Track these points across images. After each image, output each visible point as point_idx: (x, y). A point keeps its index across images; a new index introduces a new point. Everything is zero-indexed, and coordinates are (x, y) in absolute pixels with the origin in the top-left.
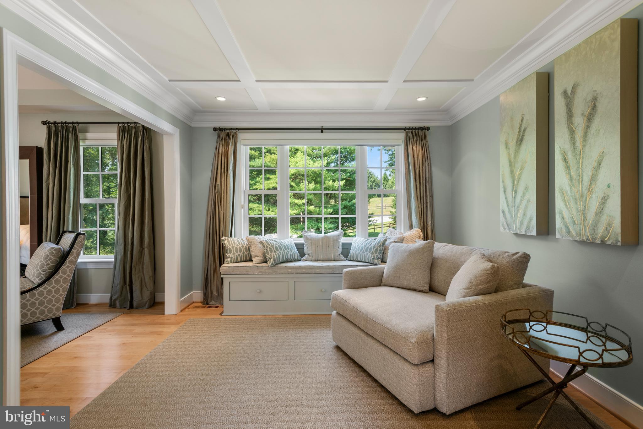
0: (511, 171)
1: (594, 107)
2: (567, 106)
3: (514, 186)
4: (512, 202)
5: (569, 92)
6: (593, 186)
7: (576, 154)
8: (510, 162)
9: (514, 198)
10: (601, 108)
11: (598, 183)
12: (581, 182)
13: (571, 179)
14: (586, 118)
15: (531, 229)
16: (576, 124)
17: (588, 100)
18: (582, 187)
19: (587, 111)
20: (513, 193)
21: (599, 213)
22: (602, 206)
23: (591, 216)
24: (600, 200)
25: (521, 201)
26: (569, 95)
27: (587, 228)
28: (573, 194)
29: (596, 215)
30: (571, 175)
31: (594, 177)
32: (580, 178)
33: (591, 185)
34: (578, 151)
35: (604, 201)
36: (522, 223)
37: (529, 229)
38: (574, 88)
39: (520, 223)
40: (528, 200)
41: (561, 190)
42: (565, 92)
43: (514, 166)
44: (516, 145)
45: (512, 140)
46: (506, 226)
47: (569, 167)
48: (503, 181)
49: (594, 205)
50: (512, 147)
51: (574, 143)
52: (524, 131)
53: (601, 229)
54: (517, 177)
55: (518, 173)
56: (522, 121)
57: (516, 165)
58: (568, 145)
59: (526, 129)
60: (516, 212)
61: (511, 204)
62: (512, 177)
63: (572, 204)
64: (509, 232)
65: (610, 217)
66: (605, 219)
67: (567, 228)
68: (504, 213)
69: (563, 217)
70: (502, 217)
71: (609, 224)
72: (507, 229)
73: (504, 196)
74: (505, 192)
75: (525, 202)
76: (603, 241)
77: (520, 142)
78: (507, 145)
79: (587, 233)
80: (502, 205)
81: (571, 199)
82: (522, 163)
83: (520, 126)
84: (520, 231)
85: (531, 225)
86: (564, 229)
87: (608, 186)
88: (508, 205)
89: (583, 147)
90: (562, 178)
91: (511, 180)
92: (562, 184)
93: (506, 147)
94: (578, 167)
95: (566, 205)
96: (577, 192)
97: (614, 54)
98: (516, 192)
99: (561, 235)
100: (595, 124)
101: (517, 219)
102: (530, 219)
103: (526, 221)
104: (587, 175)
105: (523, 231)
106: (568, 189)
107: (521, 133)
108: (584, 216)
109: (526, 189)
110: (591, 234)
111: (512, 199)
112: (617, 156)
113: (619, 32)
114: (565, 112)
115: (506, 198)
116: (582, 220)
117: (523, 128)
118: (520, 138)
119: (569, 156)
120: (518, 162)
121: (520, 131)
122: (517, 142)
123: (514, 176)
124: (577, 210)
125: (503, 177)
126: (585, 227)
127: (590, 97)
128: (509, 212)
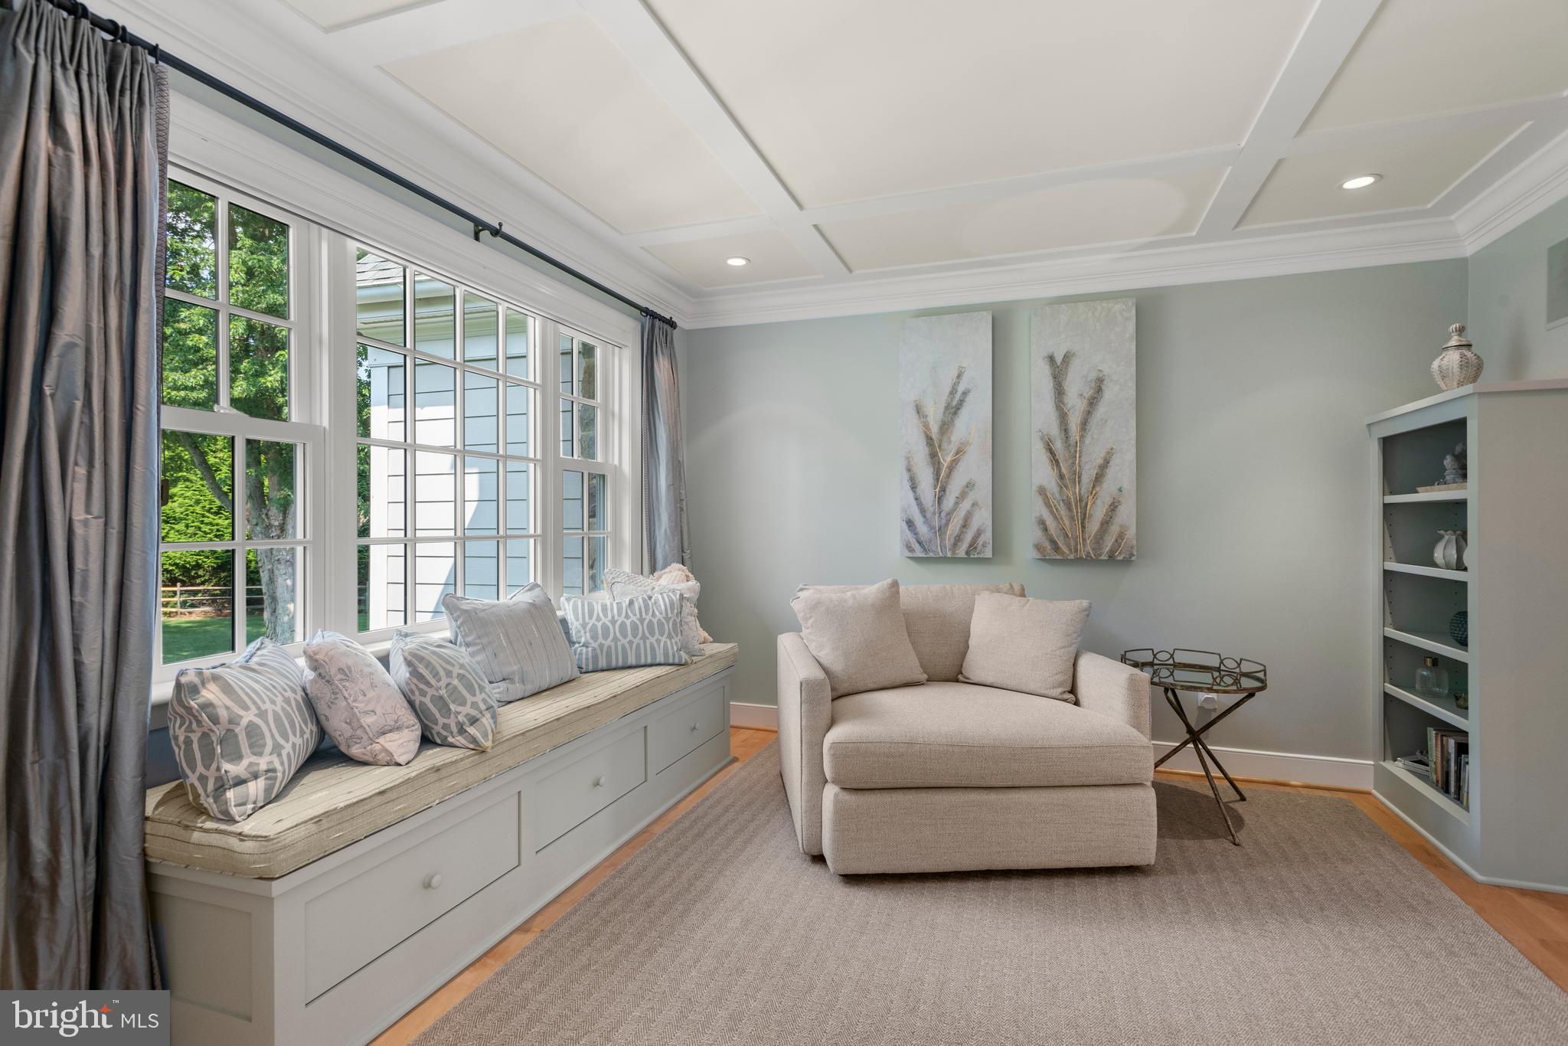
0: (931, 454)
1: (1100, 391)
2: (1055, 378)
3: (938, 479)
4: (933, 506)
5: (1059, 360)
6: (1098, 489)
7: (1069, 445)
8: (929, 440)
9: (939, 498)
10: (1108, 394)
11: (1105, 485)
12: (1079, 482)
13: (1061, 477)
14: (1085, 402)
15: (979, 547)
16: (1069, 406)
17: (1089, 379)
18: (1080, 490)
19: (1088, 393)
20: (937, 490)
21: (1106, 523)
22: (1110, 513)
23: (1093, 527)
24: (1107, 506)
25: (957, 504)
26: (1059, 364)
27: (1088, 541)
28: (1065, 498)
29: (1102, 524)
30: (1060, 472)
31: (1099, 478)
32: (1076, 477)
33: (1094, 487)
34: (1072, 441)
35: (1114, 507)
36: (958, 540)
37: (976, 548)
38: (1067, 358)
39: (952, 540)
40: (973, 504)
41: (1042, 491)
42: (1051, 359)
43: (940, 446)
44: (944, 413)
45: (935, 403)
46: (916, 546)
47: (1057, 461)
48: (909, 470)
49: (1098, 513)
50: (935, 414)
51: (1065, 430)
52: (965, 394)
53: (1109, 543)
54: (946, 465)
55: (949, 459)
56: (959, 376)
57: (945, 445)
58: (1055, 431)
59: (969, 391)
60: (944, 521)
61: (931, 509)
62: (933, 464)
63: (1063, 511)
64: (924, 556)
65: (1121, 526)
66: (1114, 529)
67: (1053, 542)
68: (910, 523)
69: (1046, 529)
70: (902, 531)
71: (1121, 536)
72: (919, 553)
73: (911, 494)
74: (914, 488)
75: (966, 505)
76: (1111, 556)
77: (954, 410)
78: (919, 410)
79: (1089, 548)
80: (905, 510)
81: (1062, 504)
82: (961, 444)
83: (955, 384)
84: (954, 553)
85: (980, 541)
86: (1048, 545)
87: (1120, 490)
88: (923, 511)
89: (1082, 437)
90: (1043, 474)
91: (932, 469)
92: (1045, 484)
93: (918, 412)
94: (1074, 463)
95: (1052, 512)
96: (1070, 495)
97: (1127, 335)
98: (943, 490)
99: (1041, 553)
100: (1101, 410)
101: (945, 534)
102: (979, 533)
103: (968, 538)
104: (1088, 474)
105: (961, 553)
106: (1056, 490)
107: (958, 396)
108: (1083, 527)
109: (969, 486)
110: (1093, 549)
111: (934, 501)
112: (1130, 455)
113: (1134, 312)
114: (1052, 385)
115: (916, 499)
116: (1079, 532)
117: (961, 389)
118: (954, 403)
119: (1058, 446)
120: (950, 442)
121: (953, 392)
122: (947, 408)
123: (939, 462)
124: (1072, 518)
125: (909, 462)
126: (1084, 540)
127: (1093, 375)
128: (924, 522)
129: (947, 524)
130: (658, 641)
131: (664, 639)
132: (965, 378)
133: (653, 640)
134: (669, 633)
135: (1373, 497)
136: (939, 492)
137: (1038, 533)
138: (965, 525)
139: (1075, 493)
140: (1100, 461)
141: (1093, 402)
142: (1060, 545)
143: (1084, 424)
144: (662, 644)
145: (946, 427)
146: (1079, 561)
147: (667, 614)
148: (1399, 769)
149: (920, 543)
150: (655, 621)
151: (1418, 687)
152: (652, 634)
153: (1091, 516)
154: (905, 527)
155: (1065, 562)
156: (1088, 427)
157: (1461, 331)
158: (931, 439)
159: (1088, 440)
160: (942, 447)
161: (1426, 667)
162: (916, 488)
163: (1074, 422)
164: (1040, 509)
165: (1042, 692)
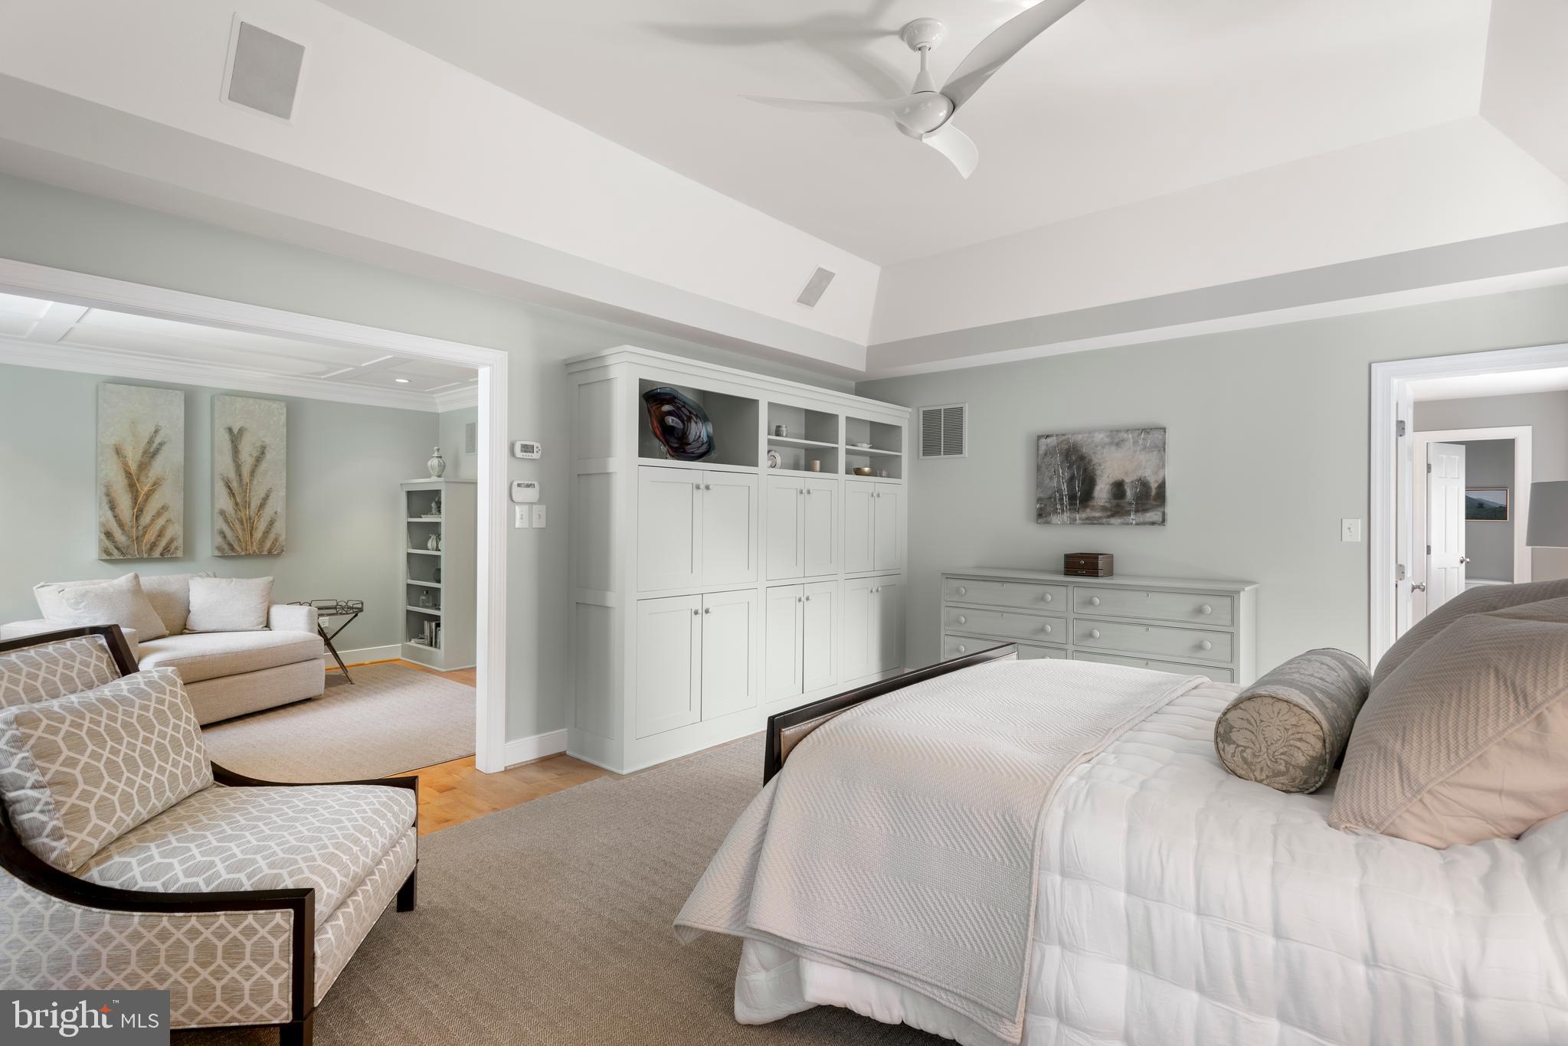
0: (129, 485)
1: (263, 453)
2: (232, 442)
3: (136, 503)
4: (131, 521)
5: (236, 431)
6: (261, 512)
7: (242, 485)
8: (128, 474)
9: (137, 517)
10: (269, 456)
11: (266, 510)
12: (249, 507)
13: (237, 504)
14: (253, 459)
15: (172, 550)
16: (242, 460)
17: (256, 445)
18: (249, 512)
19: (255, 454)
20: (135, 511)
21: (266, 533)
22: (269, 526)
23: (258, 535)
24: (267, 523)
25: (153, 520)
26: (236, 433)
27: (255, 544)
28: (239, 517)
29: (264, 533)
30: (236, 501)
31: (262, 506)
32: (247, 504)
33: (259, 511)
34: (244, 482)
35: (272, 523)
36: (153, 546)
37: (169, 551)
38: (241, 430)
39: (148, 546)
40: (167, 521)
41: (222, 513)
42: (230, 430)
43: (138, 480)
44: (142, 456)
45: (134, 448)
46: (115, 552)
47: (233, 494)
48: (108, 495)
49: (262, 526)
50: (133, 459)
51: (240, 475)
52: (161, 444)
53: (268, 544)
54: (143, 493)
55: (146, 489)
56: (156, 432)
57: (143, 479)
58: (232, 475)
59: (165, 443)
60: (141, 533)
61: (130, 524)
62: (132, 492)
63: (238, 526)
64: (121, 558)
65: (276, 534)
66: (272, 536)
67: (230, 545)
68: (109, 535)
69: (225, 537)
70: (100, 540)
71: (276, 540)
72: (116, 555)
73: (109, 514)
74: (113, 508)
75: (161, 521)
76: (270, 552)
77: (151, 455)
78: (118, 451)
79: (254, 548)
80: (103, 525)
81: (236, 520)
82: (158, 479)
83: (152, 437)
84: (149, 554)
85: (173, 546)
86: (226, 547)
87: (276, 513)
88: (121, 525)
89: (251, 480)
90: (224, 502)
91: (130, 496)
92: (225, 508)
93: (118, 454)
94: (245, 496)
95: (229, 526)
96: (243, 515)
97: (281, 423)
98: (141, 510)
99: (221, 552)
100: (264, 465)
101: (142, 541)
102: (171, 541)
103: (163, 543)
104: (255, 503)
105: (157, 554)
106: (233, 512)
107: (155, 445)
108: (251, 535)
109: (164, 508)
110: (258, 548)
111: (132, 518)
112: (282, 493)
113: (285, 410)
114: (230, 446)
115: (115, 517)
116: (248, 538)
117: (158, 440)
118: (152, 450)
119: (235, 485)
120: (147, 477)
121: (151, 442)
122: (145, 452)
123: (137, 491)
124: (244, 530)
125: (108, 489)
126: (252, 543)
127: (259, 444)
128: (122, 534)
129: (144, 535)
132: (161, 434)
135: (403, 518)
136: (137, 512)
137: (219, 540)
138: (160, 535)
139: (245, 515)
140: (263, 495)
141: (258, 460)
142: (235, 547)
143: (253, 473)
145: (143, 466)
146: (248, 556)
148: (413, 643)
149: (118, 548)
151: (421, 604)
153: (256, 528)
154: (103, 537)
155: (239, 557)
156: (255, 474)
157: (438, 450)
158: (130, 474)
159: (255, 482)
160: (141, 480)
161: (424, 595)
162: (114, 508)
163: (246, 471)
164: (220, 524)
165: (251, 628)
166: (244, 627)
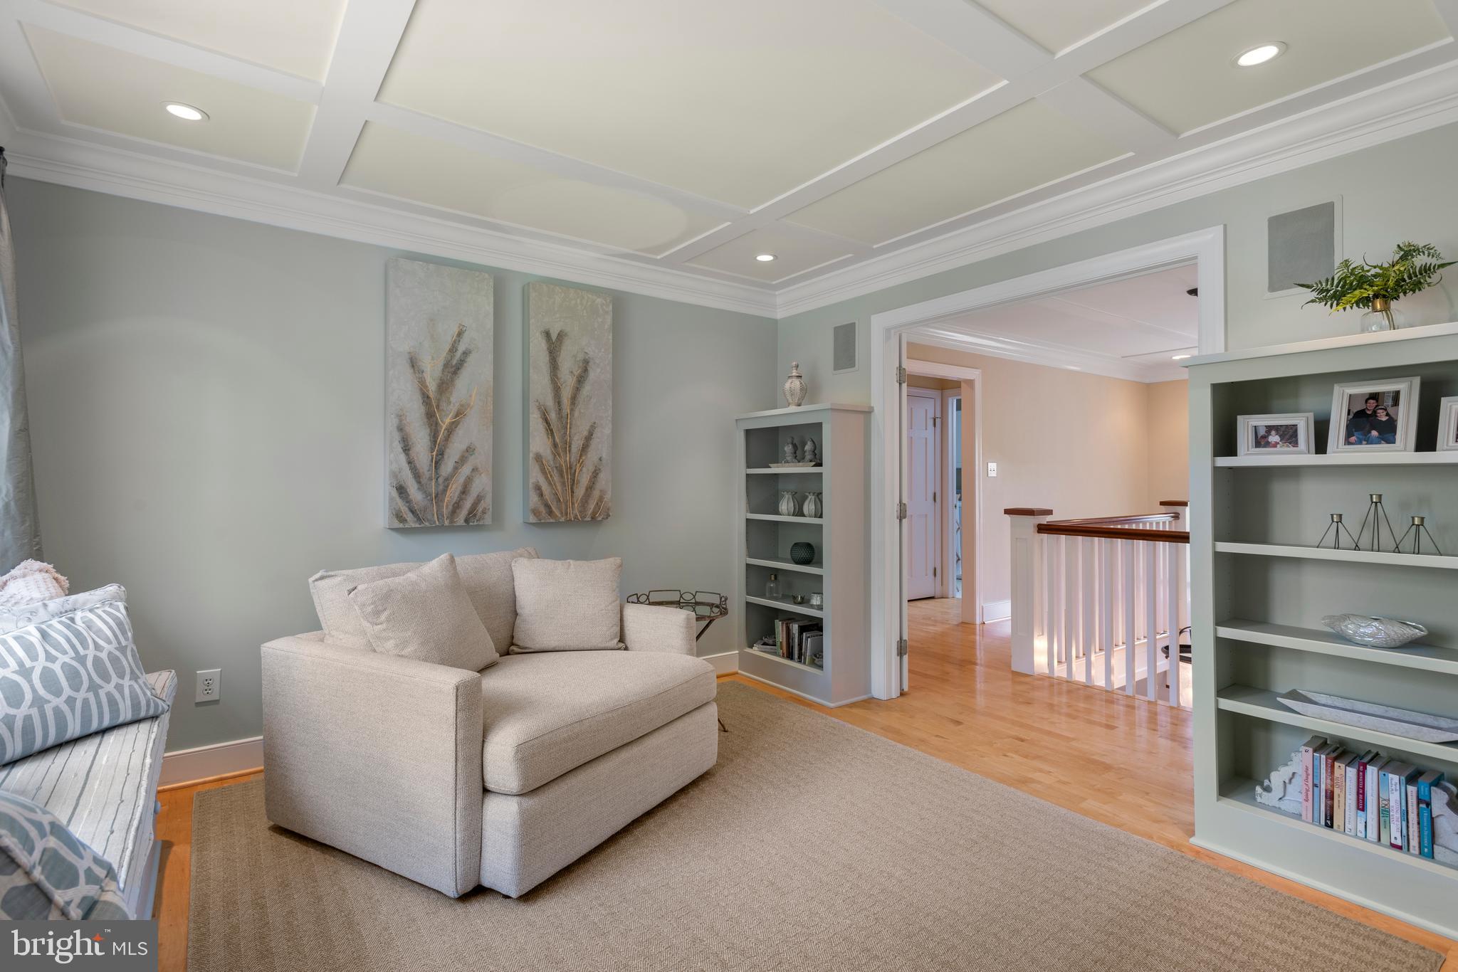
0: (428, 414)
1: (586, 370)
2: (550, 353)
3: (435, 442)
4: (429, 471)
5: (554, 337)
6: (584, 458)
7: (562, 417)
8: (426, 398)
9: (436, 463)
10: (593, 375)
11: (589, 455)
12: (570, 451)
13: (555, 445)
14: (575, 378)
15: (479, 514)
16: (562, 380)
17: (578, 359)
18: (570, 458)
19: (577, 372)
20: (435, 453)
21: (590, 488)
22: (593, 480)
23: (580, 492)
24: (591, 474)
25: (456, 469)
26: (554, 340)
27: (576, 505)
28: (558, 465)
29: (587, 490)
30: (554, 441)
31: (584, 449)
32: (567, 446)
33: (581, 456)
34: (564, 414)
35: (595, 474)
36: (457, 507)
37: (475, 515)
38: (561, 335)
39: (450, 507)
40: (473, 470)
41: (538, 458)
42: (547, 334)
43: (438, 407)
44: (443, 371)
45: (433, 359)
46: (409, 517)
47: (551, 430)
48: (400, 429)
49: (584, 480)
50: (432, 371)
51: (559, 403)
52: (466, 353)
53: (592, 506)
54: (444, 427)
55: (448, 421)
56: (460, 334)
57: (443, 405)
58: (550, 403)
59: (470, 352)
60: (441, 487)
61: (427, 474)
62: (430, 425)
63: (556, 478)
64: (418, 526)
65: (601, 491)
66: (596, 494)
67: (547, 506)
68: (401, 490)
69: (541, 495)
70: (391, 499)
71: (601, 499)
72: (412, 522)
73: (403, 458)
74: (406, 450)
75: (466, 470)
76: (593, 518)
77: (453, 369)
78: (413, 363)
79: (576, 511)
80: (394, 475)
81: (555, 471)
82: (462, 406)
83: (455, 342)
84: (452, 521)
85: (480, 509)
86: (543, 510)
87: (600, 459)
88: (417, 476)
89: (572, 410)
90: (540, 443)
91: (428, 431)
92: (541, 451)
93: (413, 366)
94: (565, 433)
95: (547, 478)
96: (562, 463)
97: (606, 327)
98: (441, 454)
99: (537, 517)
100: (587, 389)
101: (443, 501)
102: (479, 499)
103: (468, 504)
104: (577, 443)
105: (460, 520)
106: (550, 457)
107: (458, 354)
108: (573, 492)
109: (470, 450)
110: (580, 512)
111: (431, 465)
112: (608, 431)
113: (611, 307)
114: (548, 359)
115: (409, 463)
116: (569, 497)
117: (461, 348)
118: (454, 362)
119: (553, 416)
120: (450, 403)
121: (453, 350)
122: (446, 365)
123: (437, 424)
124: (563, 484)
125: (401, 421)
126: (573, 504)
127: (581, 357)
128: (419, 489)
129: (445, 491)
130: (119, 688)
131: (127, 682)
132: (466, 336)
133: (110, 687)
134: (132, 672)
136: (437, 455)
137: (534, 498)
138: (464, 491)
139: (566, 461)
140: (586, 433)
141: (581, 380)
142: (553, 509)
143: (574, 399)
144: (127, 691)
145: (445, 386)
146: (569, 523)
147: (119, 643)
148: (756, 651)
149: (413, 512)
150: (104, 656)
151: (767, 594)
152: (107, 678)
153: (578, 482)
154: (395, 494)
155: (557, 524)
156: (577, 402)
157: (797, 366)
158: (428, 397)
159: (576, 414)
160: (441, 408)
161: (772, 581)
162: (409, 450)
163: (566, 394)
164: (536, 476)
166: (594, 643)
